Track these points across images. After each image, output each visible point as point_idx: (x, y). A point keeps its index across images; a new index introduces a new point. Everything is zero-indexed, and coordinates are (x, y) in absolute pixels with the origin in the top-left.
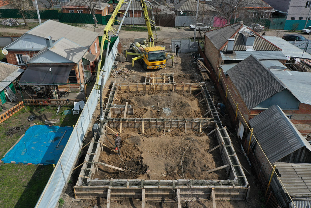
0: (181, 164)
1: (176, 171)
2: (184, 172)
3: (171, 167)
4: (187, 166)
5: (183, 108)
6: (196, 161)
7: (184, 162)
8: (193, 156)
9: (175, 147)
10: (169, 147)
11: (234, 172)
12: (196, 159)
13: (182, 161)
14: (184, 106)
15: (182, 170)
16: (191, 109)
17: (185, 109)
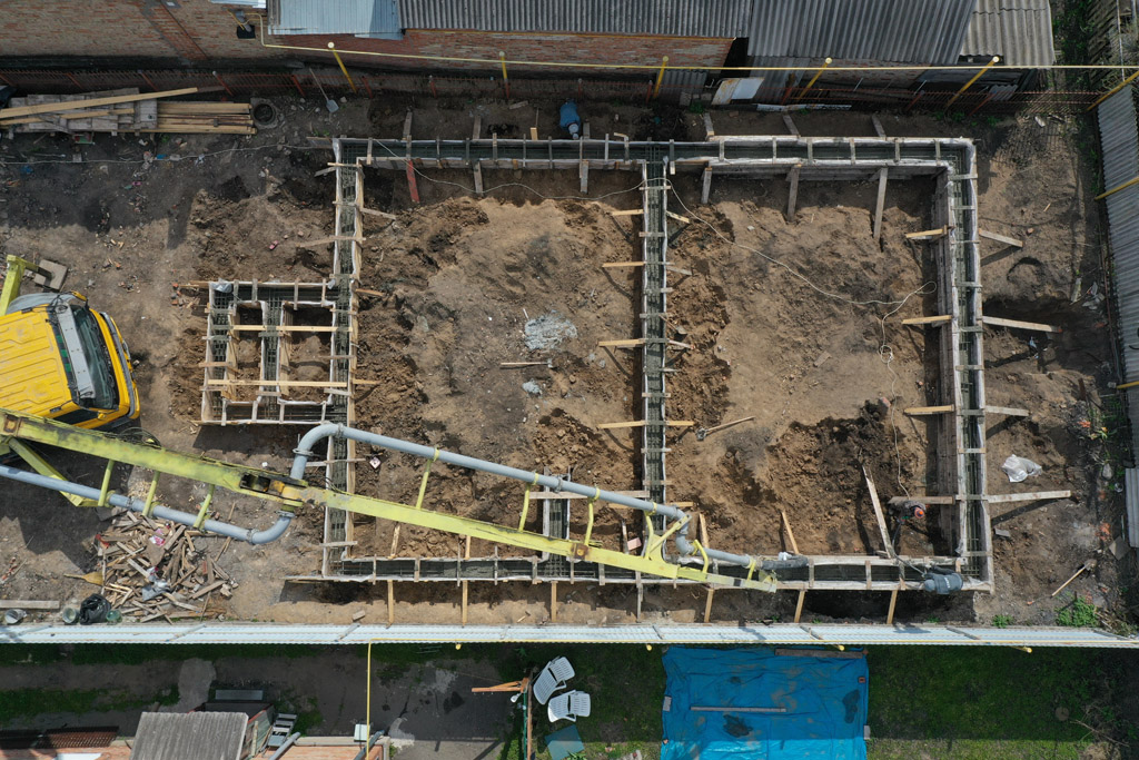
0: (860, 305)
1: (881, 322)
2: (887, 298)
3: (867, 334)
4: (872, 289)
5: (550, 267)
6: (864, 259)
7: (857, 296)
8: (847, 266)
9: (786, 316)
10: (782, 336)
11: (921, 164)
12: (858, 258)
13: (853, 300)
14: (546, 259)
15: (880, 303)
16: (565, 236)
17: (560, 257)
